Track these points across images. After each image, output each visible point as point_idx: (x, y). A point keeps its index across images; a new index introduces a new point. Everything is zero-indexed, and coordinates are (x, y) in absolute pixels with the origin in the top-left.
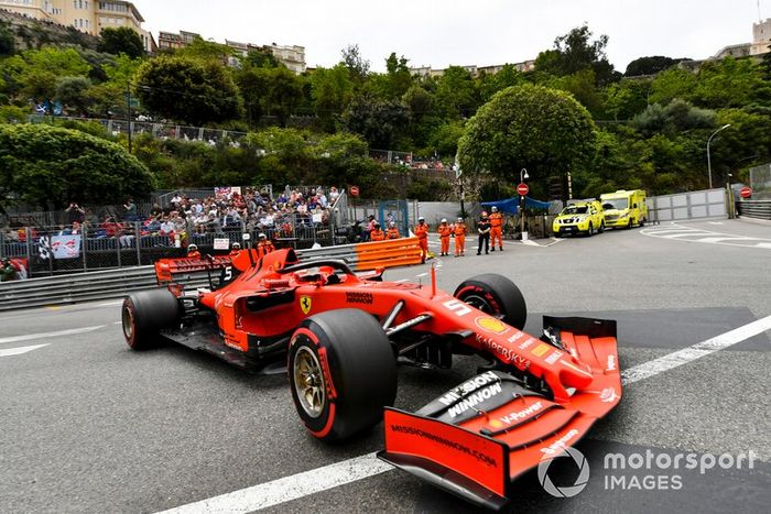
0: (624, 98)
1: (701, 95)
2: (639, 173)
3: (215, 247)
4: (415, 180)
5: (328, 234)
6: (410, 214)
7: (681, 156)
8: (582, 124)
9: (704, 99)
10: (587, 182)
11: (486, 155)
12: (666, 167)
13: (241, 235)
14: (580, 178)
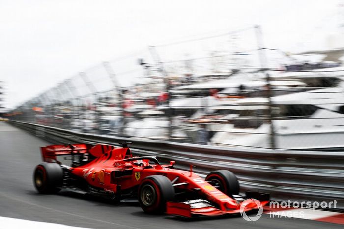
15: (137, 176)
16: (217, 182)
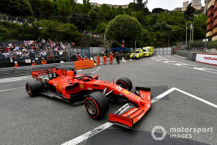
0: (151, 20)
1: (169, 21)
2: (153, 41)
3: (26, 62)
4: (92, 40)
5: (65, 58)
6: (91, 51)
7: (163, 37)
8: (139, 28)
9: (170, 22)
10: (140, 43)
11: (113, 35)
12: (159, 40)
13: (35, 58)
14: (138, 42)
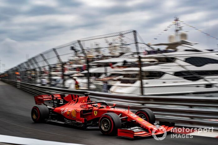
15: (95, 113)
16: (143, 116)
